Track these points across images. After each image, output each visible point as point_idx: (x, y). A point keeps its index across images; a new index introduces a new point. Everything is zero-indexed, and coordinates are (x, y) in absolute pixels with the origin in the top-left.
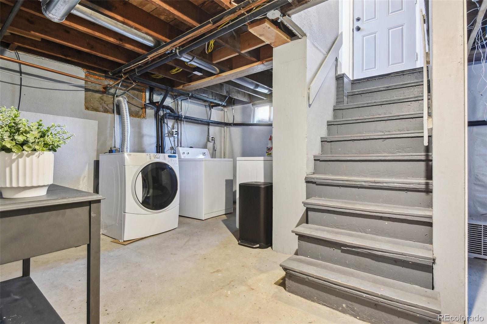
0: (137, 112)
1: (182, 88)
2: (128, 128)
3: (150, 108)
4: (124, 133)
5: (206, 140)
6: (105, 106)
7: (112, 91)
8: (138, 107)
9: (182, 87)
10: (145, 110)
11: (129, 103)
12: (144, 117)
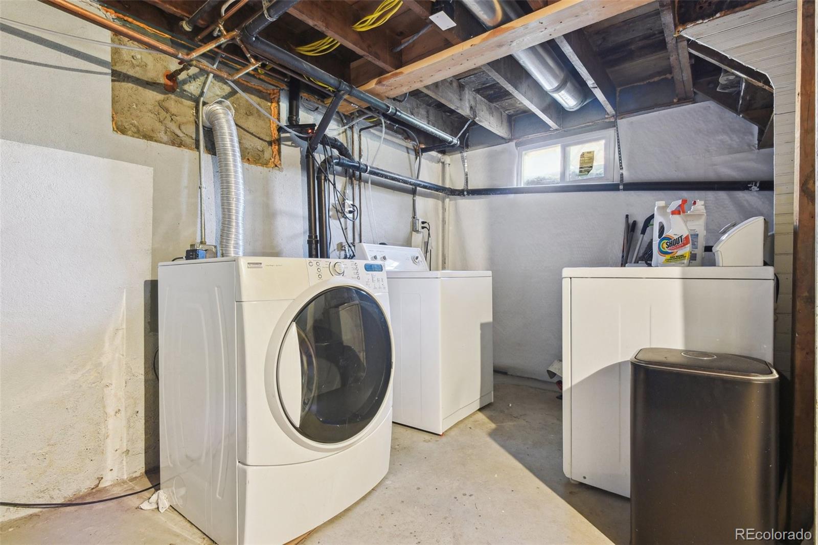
0: (259, 153)
1: (374, 88)
2: (237, 188)
3: (289, 143)
4: (229, 204)
5: (408, 228)
6: (173, 127)
7: (193, 88)
8: (259, 138)
9: (376, 84)
10: (277, 147)
11: (239, 128)
12: (276, 166)
